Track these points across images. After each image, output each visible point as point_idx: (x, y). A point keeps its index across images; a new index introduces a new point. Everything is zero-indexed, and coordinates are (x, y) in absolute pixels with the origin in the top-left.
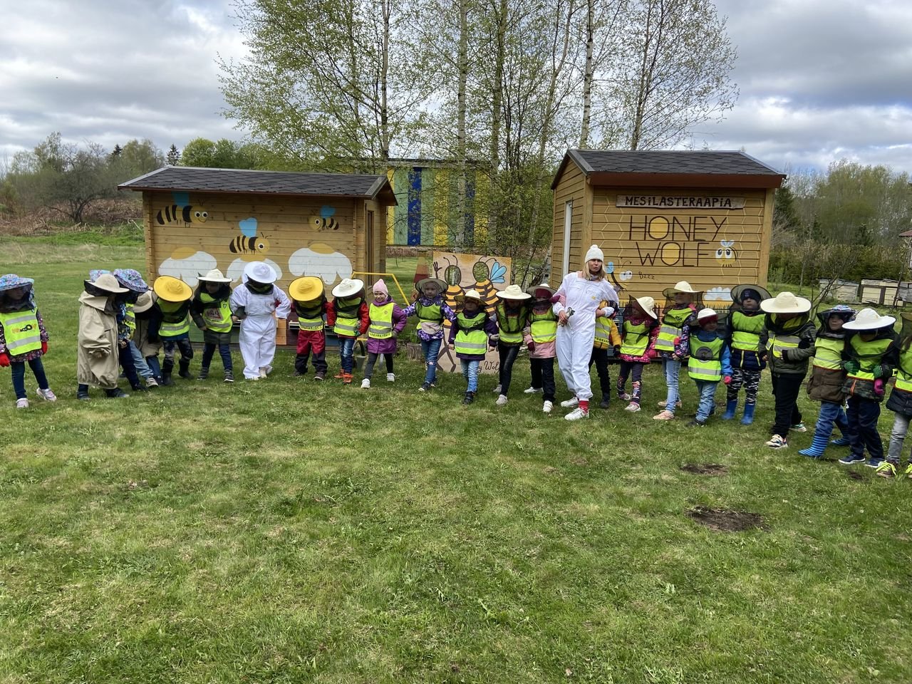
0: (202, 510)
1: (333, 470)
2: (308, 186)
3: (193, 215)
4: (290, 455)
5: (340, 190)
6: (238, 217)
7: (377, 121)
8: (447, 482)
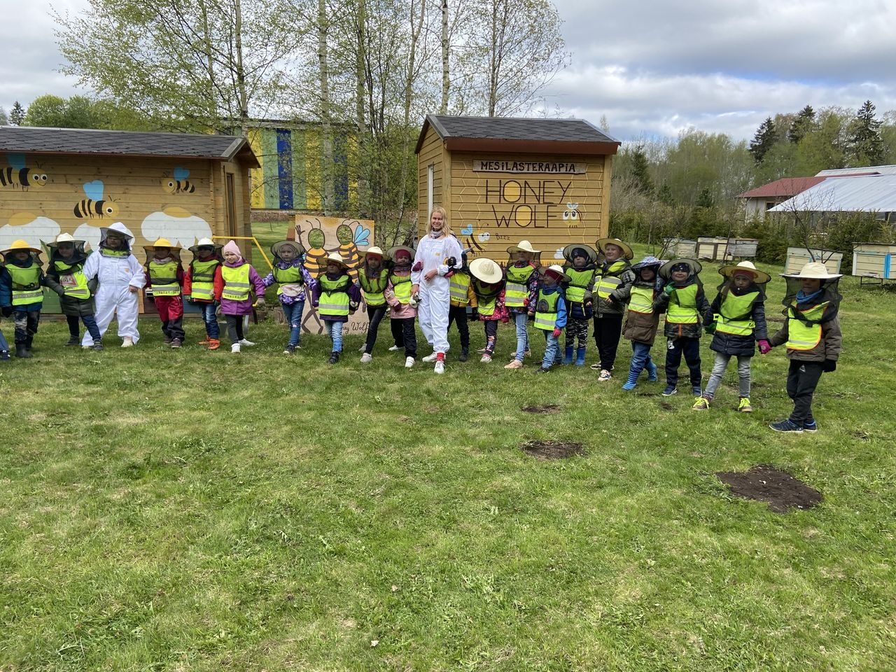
0: (42, 479)
1: (186, 432)
2: (158, 147)
3: (31, 178)
4: (140, 421)
5: (193, 151)
6: (81, 180)
7: (233, 79)
8: (302, 436)
